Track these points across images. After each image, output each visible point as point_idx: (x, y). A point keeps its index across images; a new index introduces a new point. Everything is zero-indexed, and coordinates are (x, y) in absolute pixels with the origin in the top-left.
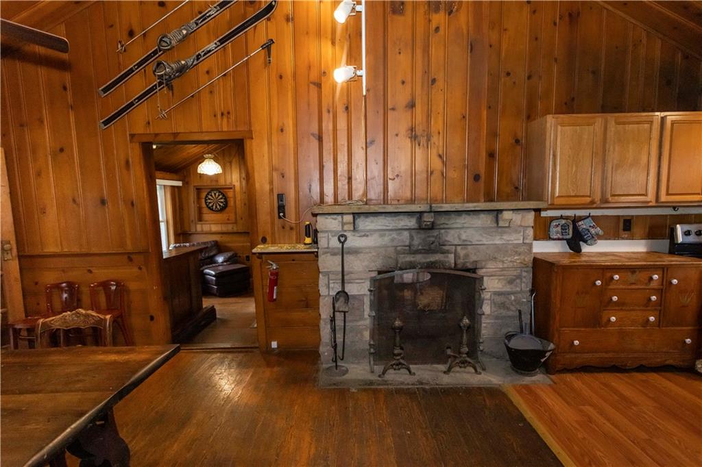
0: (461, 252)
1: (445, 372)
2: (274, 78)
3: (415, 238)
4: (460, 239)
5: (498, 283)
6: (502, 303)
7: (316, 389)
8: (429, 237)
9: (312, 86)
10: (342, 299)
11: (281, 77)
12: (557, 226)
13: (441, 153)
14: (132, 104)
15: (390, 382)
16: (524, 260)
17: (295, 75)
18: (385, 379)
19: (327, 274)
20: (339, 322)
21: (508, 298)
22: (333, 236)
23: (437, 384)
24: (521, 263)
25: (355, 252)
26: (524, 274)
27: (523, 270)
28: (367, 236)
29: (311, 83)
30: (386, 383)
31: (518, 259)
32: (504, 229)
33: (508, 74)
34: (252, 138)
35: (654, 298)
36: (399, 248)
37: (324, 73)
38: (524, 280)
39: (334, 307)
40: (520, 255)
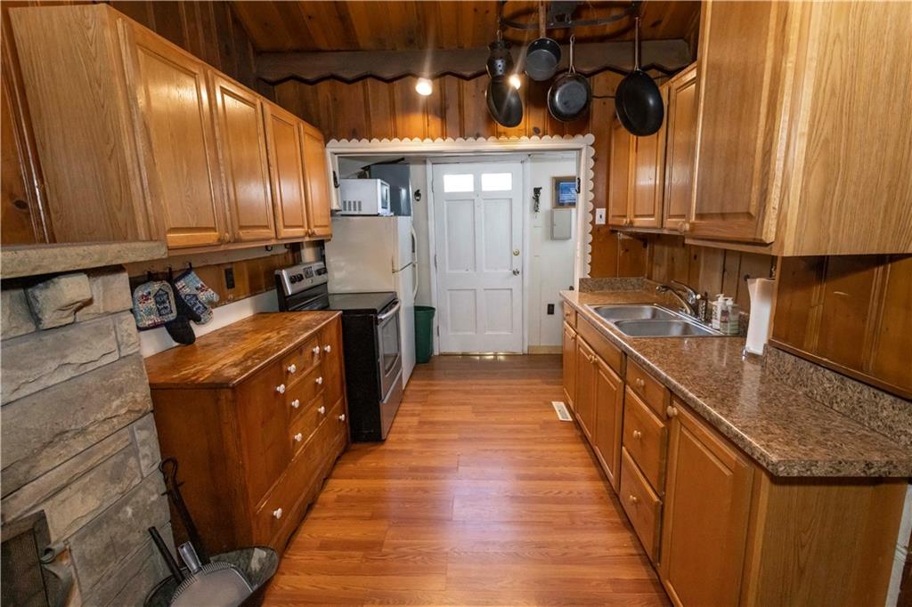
5: (83, 501)
6: (107, 547)
12: (146, 298)
16: (135, 402)
21: (119, 522)
24: (129, 411)
27: (135, 426)
31: (121, 406)
32: (60, 333)
35: (320, 380)
38: (143, 449)
40: (121, 392)
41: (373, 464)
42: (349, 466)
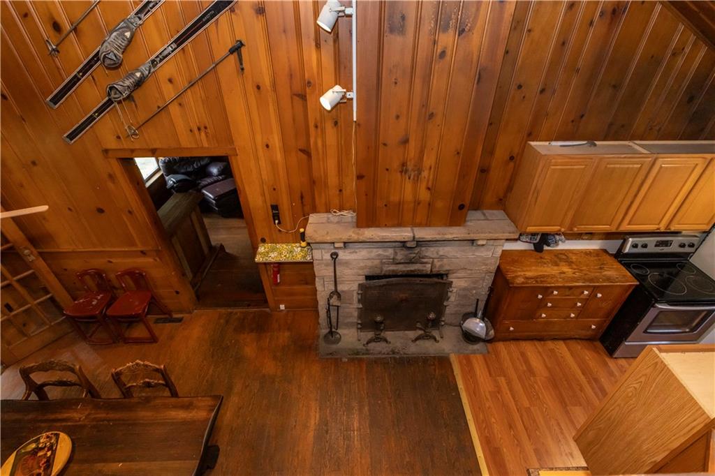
0: (437, 263)
1: (413, 341)
2: (251, 89)
3: (399, 254)
4: (438, 254)
5: (464, 282)
6: (465, 295)
7: (317, 358)
8: (411, 253)
9: (296, 99)
10: (335, 297)
11: (258, 87)
13: (430, 185)
14: (91, 119)
15: (371, 352)
16: (490, 269)
17: (274, 85)
18: (368, 348)
19: (323, 278)
20: (333, 314)
21: (470, 292)
22: (326, 253)
23: (405, 354)
24: (486, 271)
25: (347, 263)
26: (487, 277)
27: (487, 274)
28: (356, 252)
29: (296, 95)
30: (367, 352)
31: (485, 268)
33: (520, 87)
34: (237, 155)
35: (579, 304)
36: (384, 261)
37: (309, 83)
38: (486, 281)
39: (329, 304)
40: (487, 265)
41: (587, 358)
42: (578, 347)
